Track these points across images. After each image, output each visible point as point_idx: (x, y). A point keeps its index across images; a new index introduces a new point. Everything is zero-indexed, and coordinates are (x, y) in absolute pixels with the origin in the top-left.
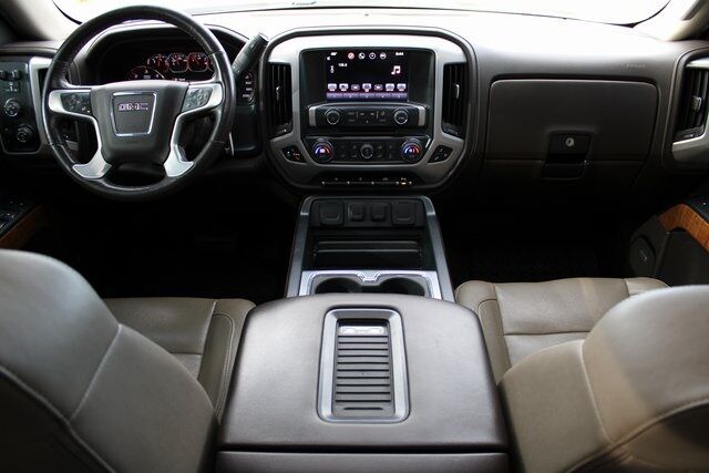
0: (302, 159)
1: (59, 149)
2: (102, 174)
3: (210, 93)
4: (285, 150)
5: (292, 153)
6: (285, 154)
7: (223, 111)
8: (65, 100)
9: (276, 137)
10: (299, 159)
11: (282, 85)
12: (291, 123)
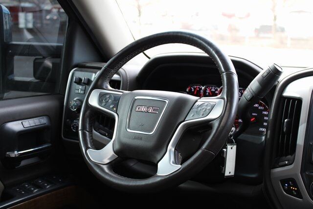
0: (299, 195)
1: (84, 135)
2: (108, 161)
3: (213, 107)
5: (289, 186)
6: (283, 186)
7: (219, 124)
8: (101, 97)
9: (278, 167)
10: (295, 193)
11: (291, 117)
12: (293, 156)
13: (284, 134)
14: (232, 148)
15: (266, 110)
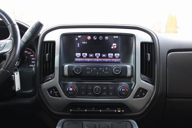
0: (59, 96)
4: (49, 90)
5: (53, 92)
6: (49, 92)
9: (45, 82)
10: (57, 95)
11: (50, 53)
12: (53, 74)
13: (46, 62)
14: (17, 74)
15: (32, 54)
